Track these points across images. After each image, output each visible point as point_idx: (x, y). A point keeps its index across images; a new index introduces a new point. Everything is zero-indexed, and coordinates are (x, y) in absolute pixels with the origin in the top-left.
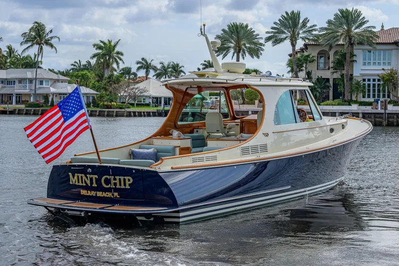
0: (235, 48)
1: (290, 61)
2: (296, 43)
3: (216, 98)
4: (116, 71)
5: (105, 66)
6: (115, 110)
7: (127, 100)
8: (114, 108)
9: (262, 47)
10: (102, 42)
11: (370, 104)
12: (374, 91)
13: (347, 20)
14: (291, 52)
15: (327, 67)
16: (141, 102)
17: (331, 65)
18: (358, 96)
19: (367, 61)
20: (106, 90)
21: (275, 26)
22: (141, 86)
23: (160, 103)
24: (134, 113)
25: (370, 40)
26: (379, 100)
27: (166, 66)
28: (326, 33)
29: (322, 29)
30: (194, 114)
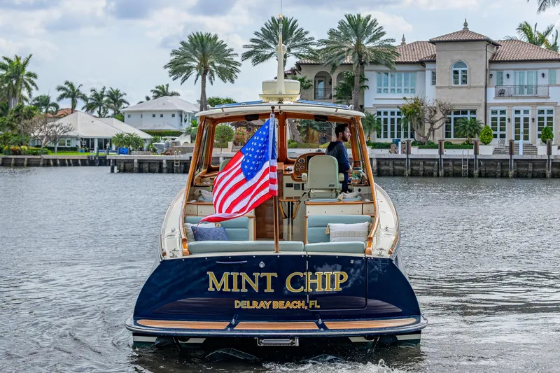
2: (286, 61)
3: (173, 139)
4: (27, 100)
5: (11, 94)
6: (26, 157)
7: (44, 142)
8: (24, 154)
9: (238, 67)
10: (5, 59)
11: (387, 146)
12: (392, 128)
13: (356, 31)
15: (328, 96)
16: (64, 145)
17: (334, 93)
18: (371, 135)
19: (383, 87)
20: (12, 128)
21: (255, 37)
22: (64, 122)
23: (93, 146)
24: (55, 161)
25: (386, 59)
26: (399, 140)
28: (328, 48)
29: (322, 42)
30: (141, 162)
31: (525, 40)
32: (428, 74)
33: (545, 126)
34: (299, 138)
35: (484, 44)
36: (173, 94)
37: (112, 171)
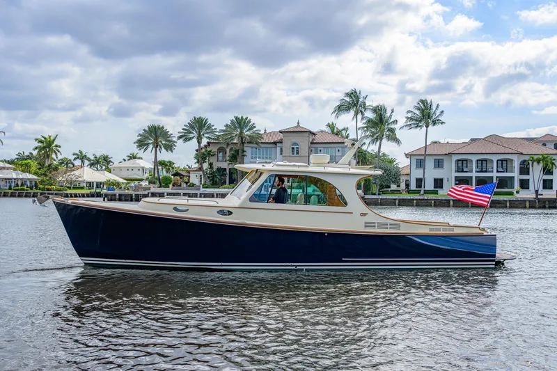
0: (153, 143)
1: (196, 154)
2: (201, 141)
3: (139, 183)
4: (55, 160)
5: (46, 157)
7: (64, 184)
9: (175, 144)
10: (43, 137)
13: (240, 125)
14: (197, 148)
15: (225, 160)
16: (77, 185)
17: (228, 158)
19: (254, 156)
20: (46, 176)
21: (185, 127)
22: (76, 173)
23: (93, 186)
24: (71, 194)
25: (256, 140)
27: (98, 157)
28: (224, 134)
29: (222, 131)
30: (120, 195)
31: (330, 132)
32: (278, 149)
34: (209, 182)
35: (307, 134)
36: (139, 158)
37: (104, 200)
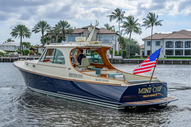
0: (20, 34)
1: (41, 39)
2: (44, 33)
3: (13, 53)
9: (31, 34)
13: (63, 25)
14: (42, 36)
15: (55, 42)
17: (57, 41)
19: (70, 40)
21: (36, 26)
25: (70, 32)
28: (55, 29)
29: (54, 28)
30: (3, 59)
31: (106, 28)
33: (111, 50)
36: (13, 41)
